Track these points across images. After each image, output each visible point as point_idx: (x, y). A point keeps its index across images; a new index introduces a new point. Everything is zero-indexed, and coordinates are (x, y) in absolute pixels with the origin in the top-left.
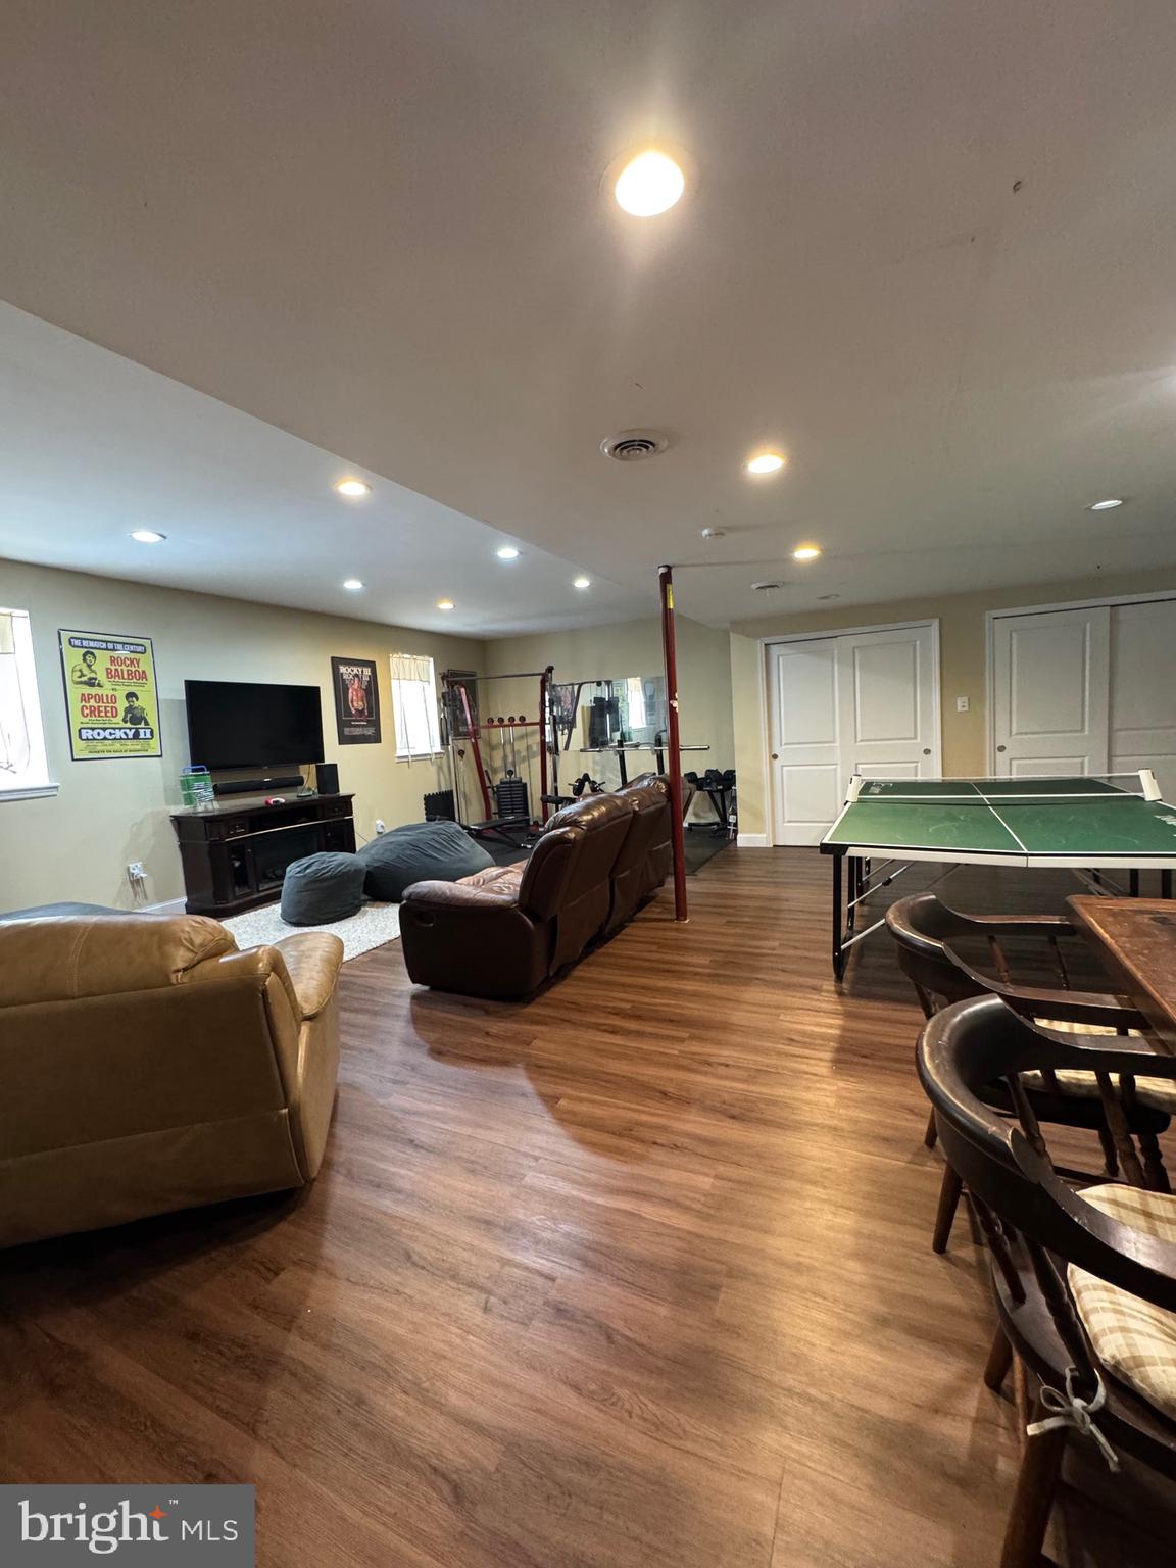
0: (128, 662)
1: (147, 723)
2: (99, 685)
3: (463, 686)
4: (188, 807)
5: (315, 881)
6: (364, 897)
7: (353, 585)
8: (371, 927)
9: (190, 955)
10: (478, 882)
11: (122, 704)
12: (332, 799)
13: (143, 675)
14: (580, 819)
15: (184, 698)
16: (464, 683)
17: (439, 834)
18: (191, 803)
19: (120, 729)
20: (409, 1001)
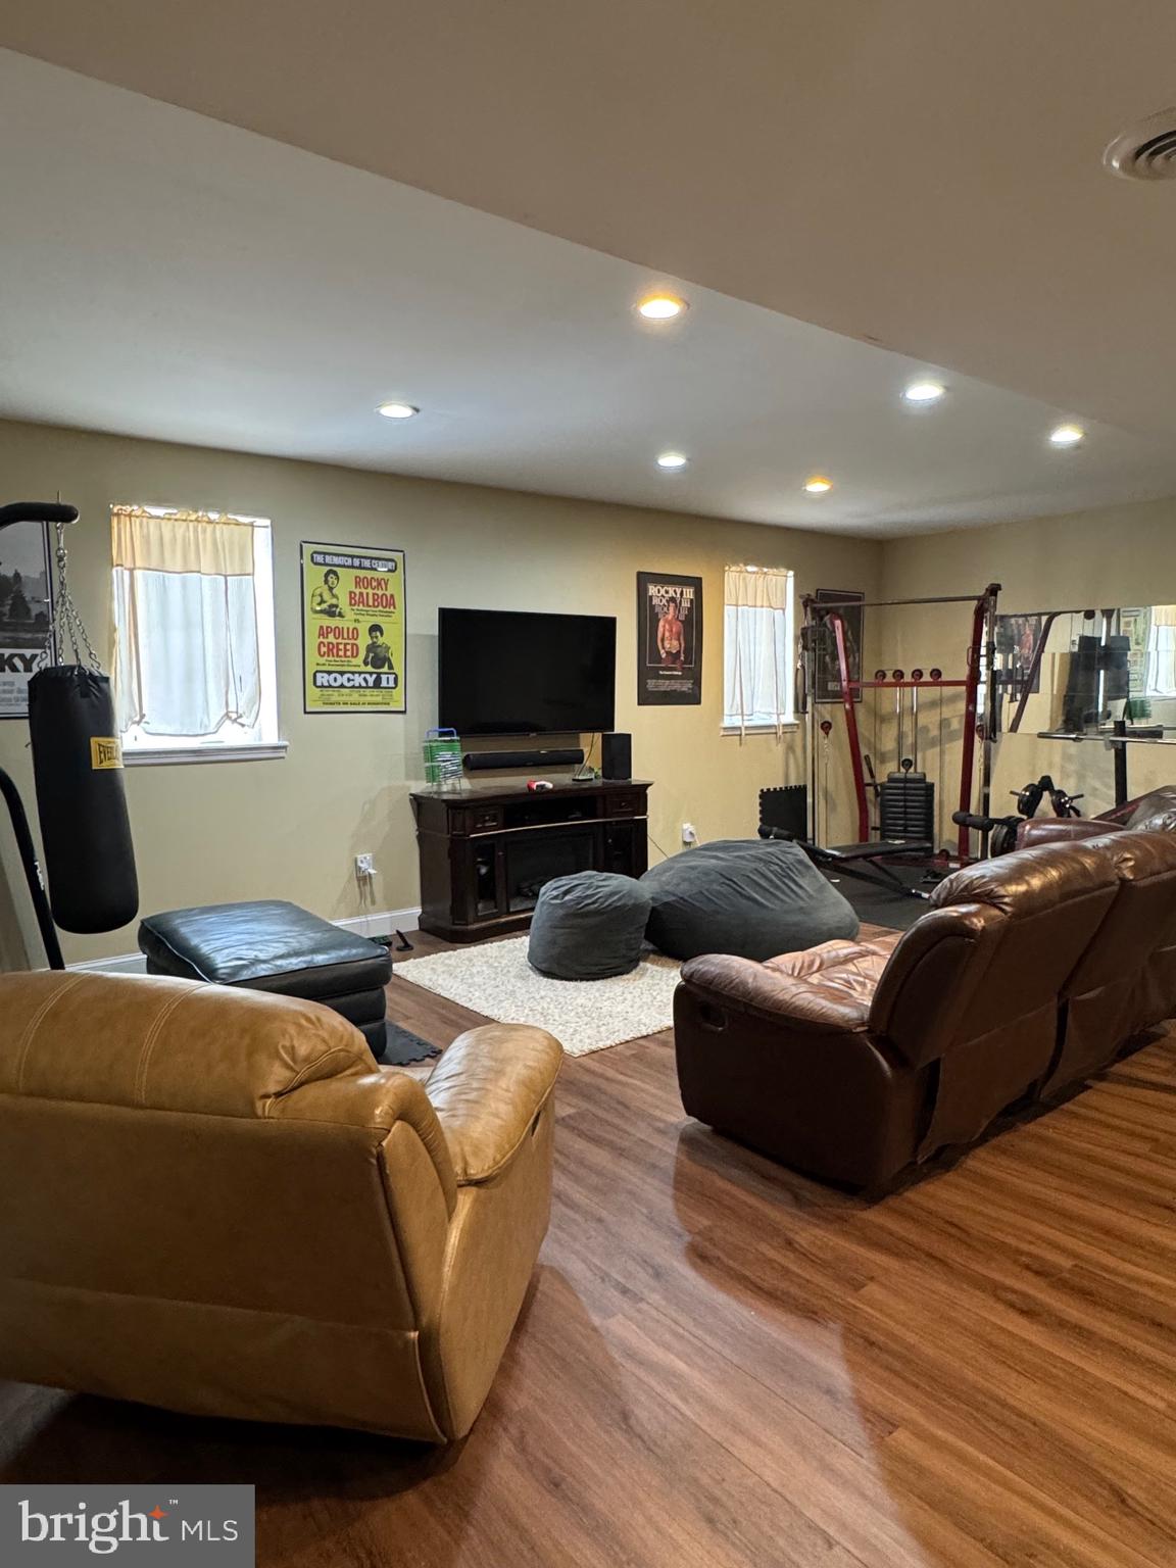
0: (374, 584)
1: (391, 667)
2: (341, 615)
3: (840, 617)
4: (430, 784)
5: (576, 915)
6: (646, 945)
7: (671, 461)
8: (646, 998)
9: (288, 1074)
10: (812, 963)
11: (364, 641)
12: (622, 787)
13: (390, 602)
14: (1002, 891)
15: (436, 633)
16: (841, 612)
17: (767, 863)
18: (434, 780)
19: (360, 673)
20: (675, 1143)
